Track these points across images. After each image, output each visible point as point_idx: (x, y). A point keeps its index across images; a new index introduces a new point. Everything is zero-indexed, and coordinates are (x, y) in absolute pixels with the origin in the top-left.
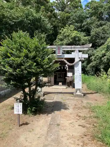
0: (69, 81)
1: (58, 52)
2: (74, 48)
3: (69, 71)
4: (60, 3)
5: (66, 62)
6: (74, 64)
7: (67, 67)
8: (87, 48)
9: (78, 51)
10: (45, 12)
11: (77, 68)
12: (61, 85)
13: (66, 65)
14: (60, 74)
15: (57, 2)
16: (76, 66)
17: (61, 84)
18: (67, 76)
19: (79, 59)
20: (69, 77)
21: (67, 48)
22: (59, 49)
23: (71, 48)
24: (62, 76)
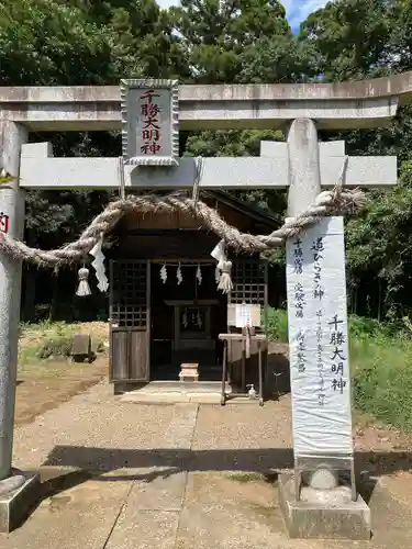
0: (239, 357)
1: (140, 141)
2: (280, 103)
3: (238, 297)
4: (202, 12)
5: (216, 222)
6: (285, 237)
7: (223, 263)
8: (388, 99)
9: (312, 132)
10: (131, 31)
11: (309, 269)
12: (192, 379)
13: (216, 252)
14: (191, 312)
15: (186, 9)
16: (298, 253)
17: (194, 373)
18: (230, 322)
19: (325, 197)
20: (239, 330)
21: (223, 104)
22: (150, 111)
23: (256, 104)
24: (203, 319)
